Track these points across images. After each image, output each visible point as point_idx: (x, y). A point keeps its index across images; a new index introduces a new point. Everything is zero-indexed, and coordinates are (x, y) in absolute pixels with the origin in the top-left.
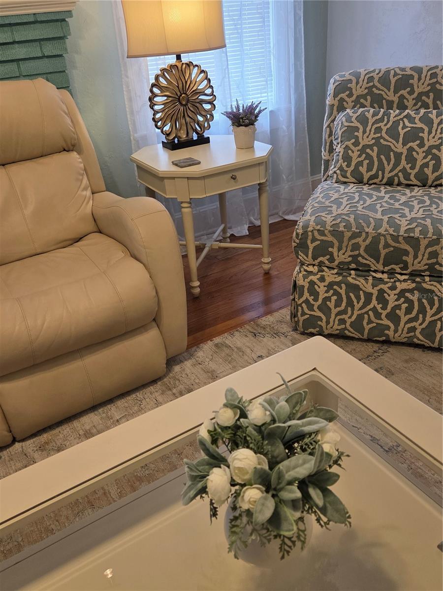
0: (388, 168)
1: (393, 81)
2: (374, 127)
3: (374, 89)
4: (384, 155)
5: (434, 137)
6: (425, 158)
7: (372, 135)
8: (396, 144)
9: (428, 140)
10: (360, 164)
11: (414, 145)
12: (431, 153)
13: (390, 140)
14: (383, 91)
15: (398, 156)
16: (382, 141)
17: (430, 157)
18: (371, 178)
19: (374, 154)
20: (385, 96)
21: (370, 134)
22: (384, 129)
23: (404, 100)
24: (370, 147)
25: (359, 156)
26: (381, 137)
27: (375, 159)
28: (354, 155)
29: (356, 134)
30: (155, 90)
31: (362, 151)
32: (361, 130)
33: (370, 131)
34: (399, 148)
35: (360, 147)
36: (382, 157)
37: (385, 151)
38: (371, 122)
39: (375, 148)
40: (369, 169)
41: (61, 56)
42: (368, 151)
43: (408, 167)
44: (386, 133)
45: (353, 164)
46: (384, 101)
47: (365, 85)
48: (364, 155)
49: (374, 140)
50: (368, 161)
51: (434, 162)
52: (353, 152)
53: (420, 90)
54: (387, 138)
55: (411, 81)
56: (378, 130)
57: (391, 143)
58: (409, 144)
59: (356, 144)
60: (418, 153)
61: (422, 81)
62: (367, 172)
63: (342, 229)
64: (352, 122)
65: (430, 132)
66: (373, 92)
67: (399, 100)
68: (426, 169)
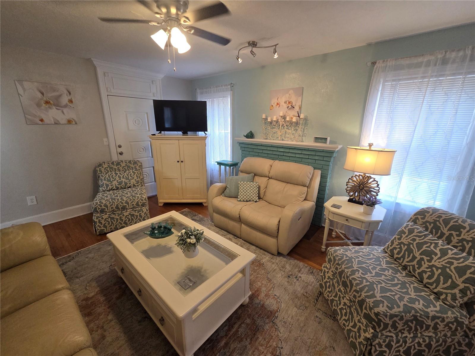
0: (406, 260)
1: (451, 223)
2: (413, 237)
3: (438, 222)
4: (408, 253)
5: (439, 262)
6: (427, 268)
7: (409, 240)
8: (417, 252)
9: (435, 261)
10: (395, 248)
11: (425, 258)
12: (431, 268)
13: (415, 247)
14: (442, 225)
15: (414, 258)
16: (411, 245)
17: (430, 270)
18: (397, 258)
19: (404, 249)
20: (442, 229)
21: (408, 239)
22: (417, 241)
23: (452, 237)
24: (404, 245)
25: (397, 245)
26: (412, 244)
27: (403, 251)
28: (396, 243)
29: (403, 235)
30: (350, 181)
31: (400, 244)
32: (406, 235)
33: (410, 238)
34: (417, 254)
35: (400, 241)
36: (407, 253)
37: (410, 251)
38: (414, 234)
39: (406, 247)
40: (398, 254)
41: (330, 161)
42: (402, 245)
43: (417, 266)
44: (416, 244)
45: (393, 246)
46: (440, 231)
47: (434, 218)
48: (399, 246)
49: (408, 243)
50: (399, 250)
51: (430, 274)
52: (396, 242)
53: (465, 237)
54: (415, 246)
55: (462, 230)
56: (414, 240)
57: (415, 250)
58: (423, 256)
59: (399, 239)
60: (425, 263)
61: (469, 233)
62: (397, 254)
63: (337, 259)
64: (406, 229)
65: (439, 258)
66: (436, 223)
67: (449, 235)
68: (424, 274)
